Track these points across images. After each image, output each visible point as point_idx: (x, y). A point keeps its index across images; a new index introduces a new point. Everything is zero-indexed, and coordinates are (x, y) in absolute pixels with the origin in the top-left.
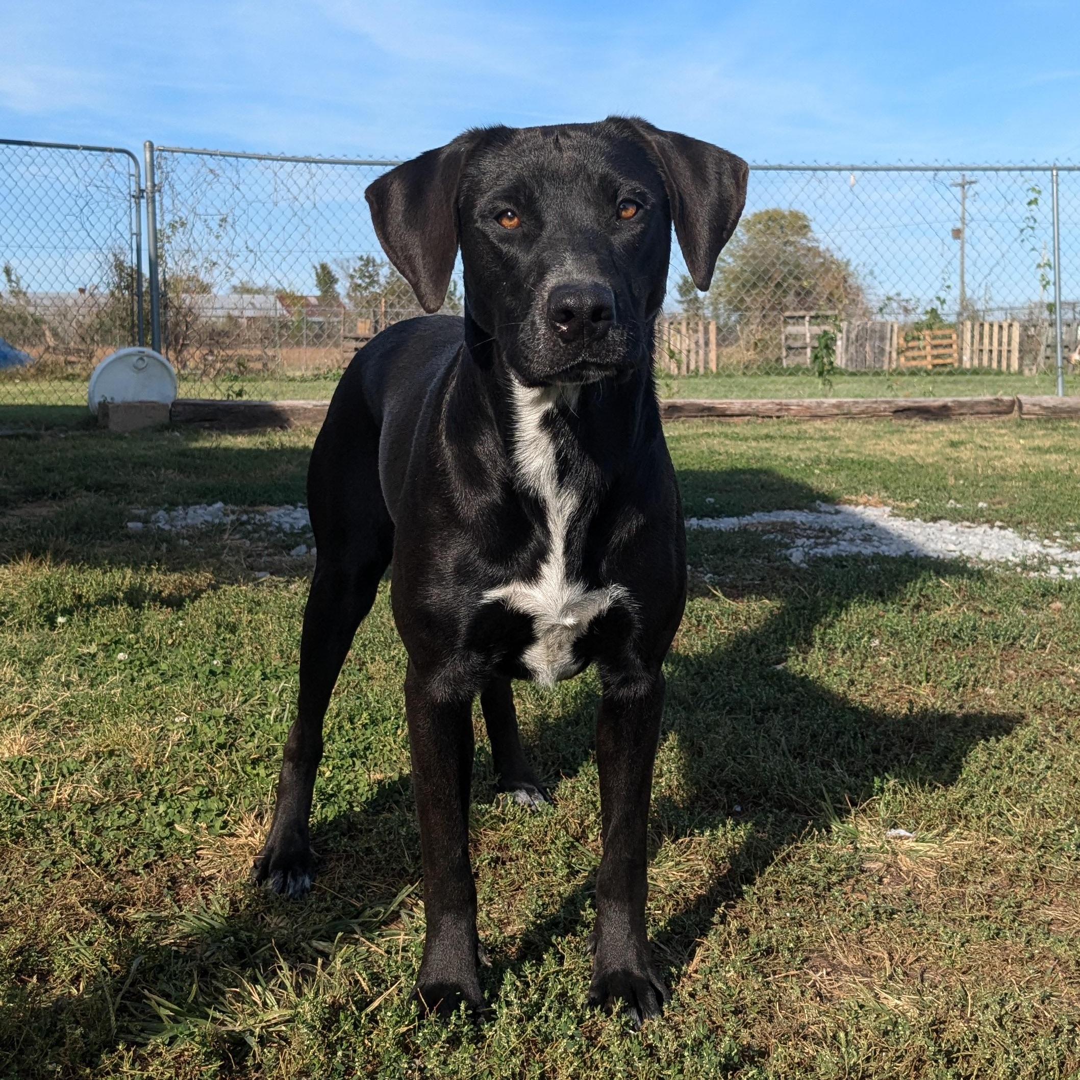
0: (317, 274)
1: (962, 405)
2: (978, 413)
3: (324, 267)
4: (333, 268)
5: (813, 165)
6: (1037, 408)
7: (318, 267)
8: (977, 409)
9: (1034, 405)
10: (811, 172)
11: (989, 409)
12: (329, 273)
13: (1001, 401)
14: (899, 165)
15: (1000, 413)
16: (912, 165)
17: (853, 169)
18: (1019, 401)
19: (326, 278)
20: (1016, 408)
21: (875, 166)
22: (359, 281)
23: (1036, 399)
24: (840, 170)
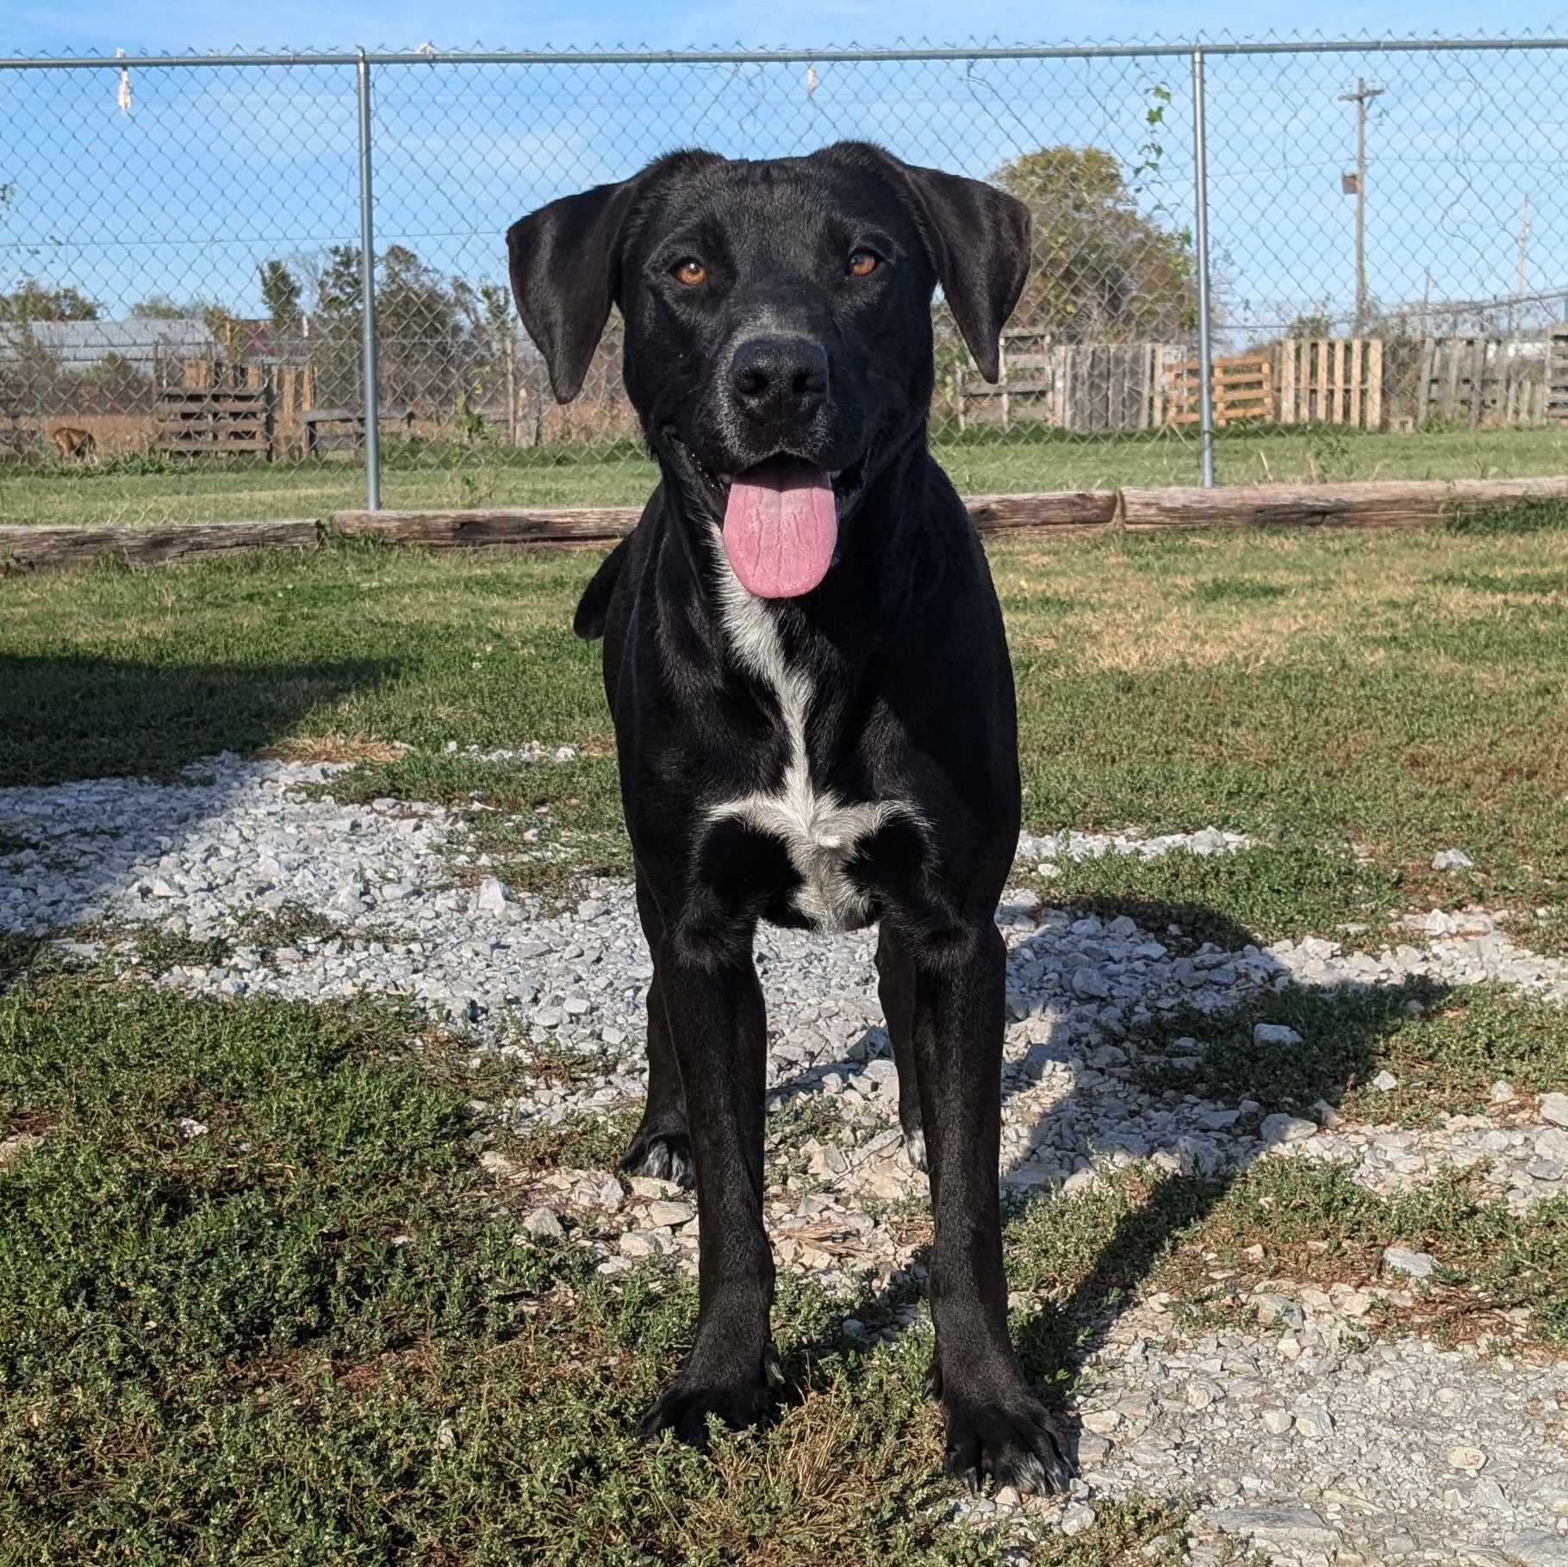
0: (264, 279)
1: (1016, 507)
2: (1045, 523)
3: (274, 267)
4: (290, 268)
5: (736, 51)
6: (1152, 511)
7: (266, 267)
8: (1045, 514)
9: (1148, 505)
10: (731, 65)
11: (1067, 514)
12: (284, 277)
13: (1090, 498)
14: (901, 48)
15: (1086, 521)
16: (924, 47)
17: (810, 58)
18: (1122, 497)
19: (279, 287)
20: (1118, 511)
21: (853, 51)
22: (336, 292)
23: (1154, 492)
24: (786, 60)
